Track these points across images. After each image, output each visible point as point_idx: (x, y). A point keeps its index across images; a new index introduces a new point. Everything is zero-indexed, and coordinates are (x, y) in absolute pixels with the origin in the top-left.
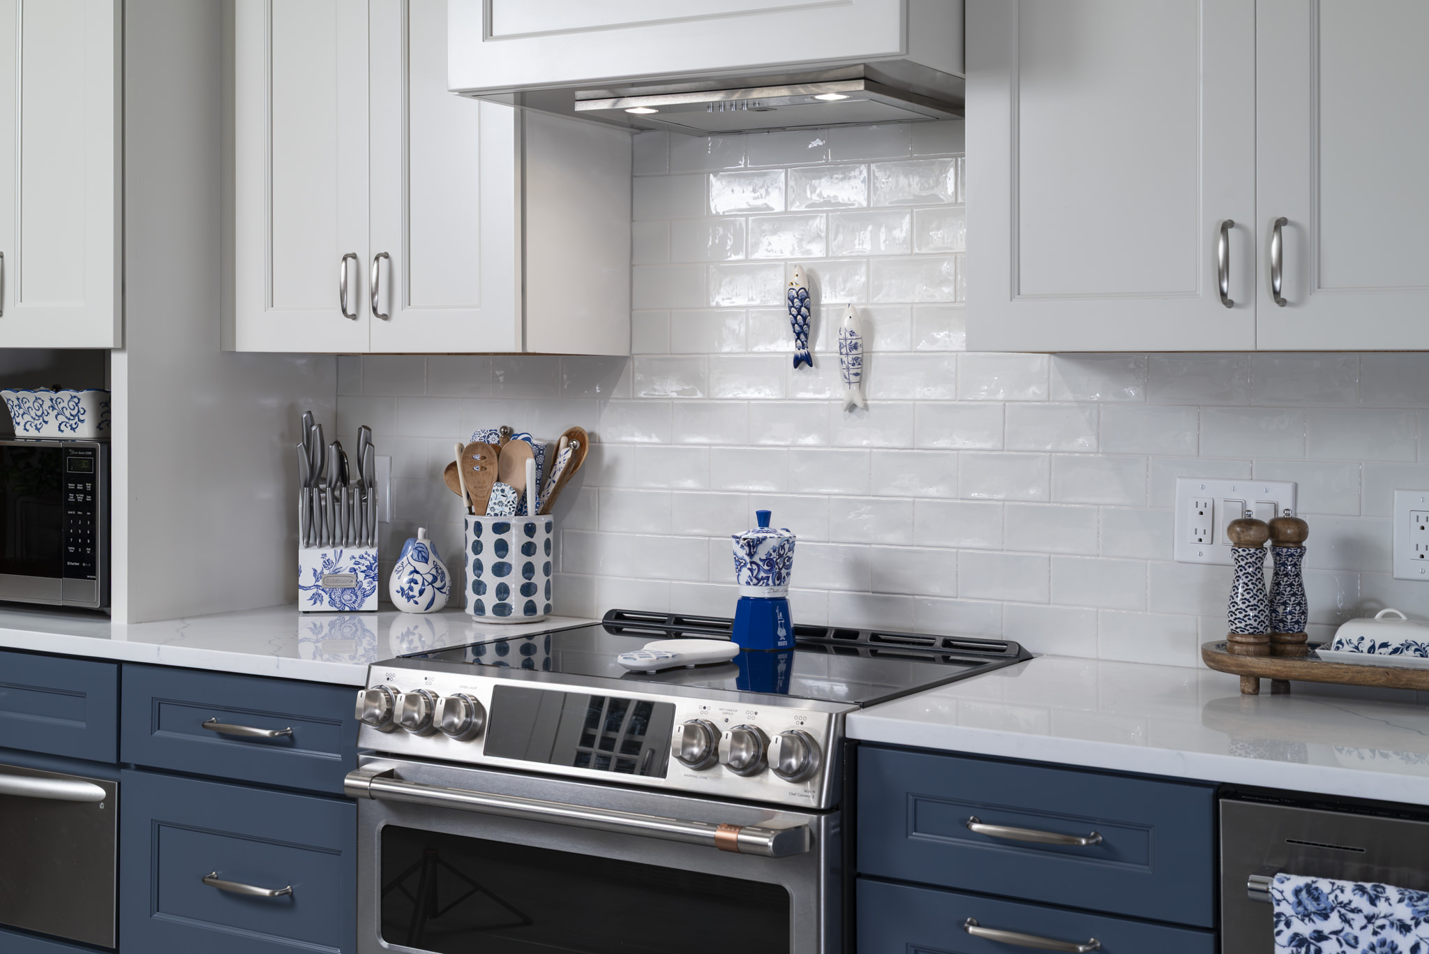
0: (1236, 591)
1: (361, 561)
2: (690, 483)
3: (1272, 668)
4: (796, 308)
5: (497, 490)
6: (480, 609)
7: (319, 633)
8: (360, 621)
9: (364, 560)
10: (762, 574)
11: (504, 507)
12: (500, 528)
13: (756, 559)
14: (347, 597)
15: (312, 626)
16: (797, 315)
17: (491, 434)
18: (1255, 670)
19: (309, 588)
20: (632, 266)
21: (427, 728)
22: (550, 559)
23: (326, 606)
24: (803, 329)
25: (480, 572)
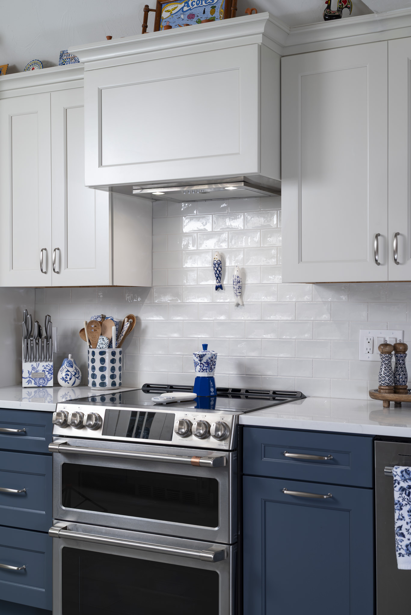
0: (381, 370)
1: (46, 367)
2: (176, 335)
3: (395, 397)
4: (216, 268)
5: (101, 339)
6: (94, 384)
7: (30, 395)
8: (46, 390)
9: (48, 367)
10: (205, 368)
11: (103, 345)
12: (102, 353)
13: (202, 362)
14: (41, 381)
15: (28, 393)
16: (217, 270)
17: (98, 317)
18: (388, 398)
19: (26, 378)
20: (152, 252)
21: (80, 426)
22: (121, 365)
23: (33, 385)
24: (219, 276)
25: (94, 370)
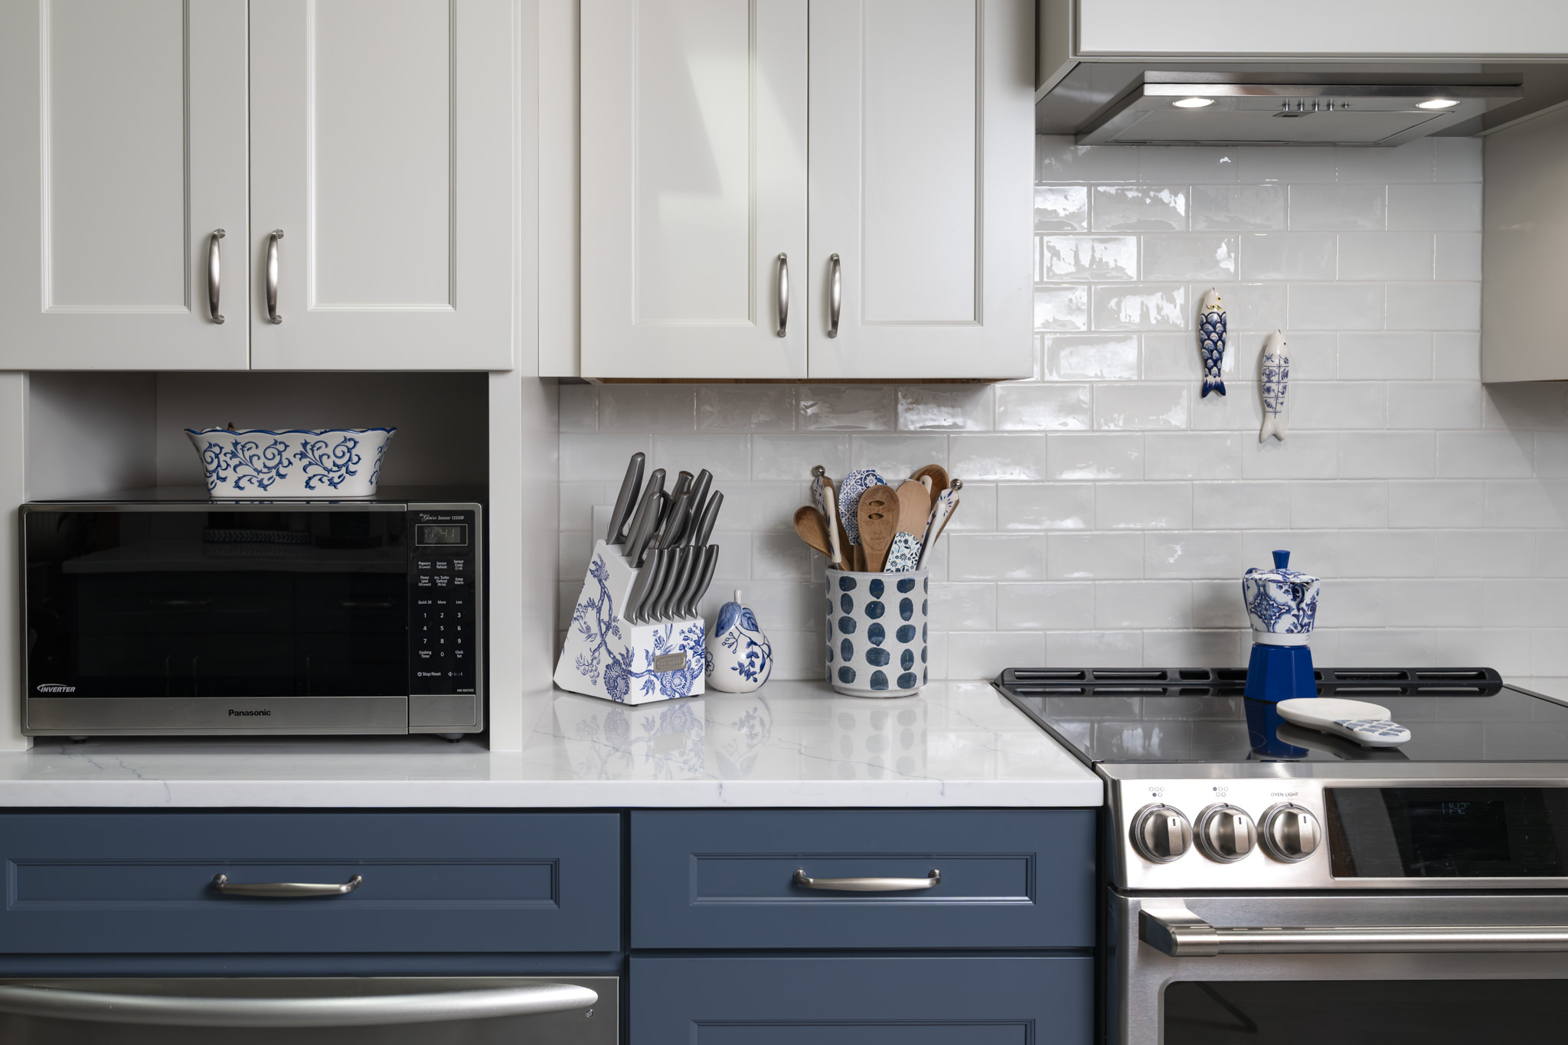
1: (689, 635)
2: (1070, 523)
4: (1218, 334)
5: (900, 541)
6: (879, 682)
7: (651, 727)
8: (689, 708)
9: (692, 634)
10: (1306, 620)
11: (907, 560)
12: (905, 585)
13: (1303, 605)
14: (677, 681)
15: (644, 722)
16: (1218, 341)
17: (868, 475)
19: (641, 673)
23: (657, 696)
25: (881, 638)
